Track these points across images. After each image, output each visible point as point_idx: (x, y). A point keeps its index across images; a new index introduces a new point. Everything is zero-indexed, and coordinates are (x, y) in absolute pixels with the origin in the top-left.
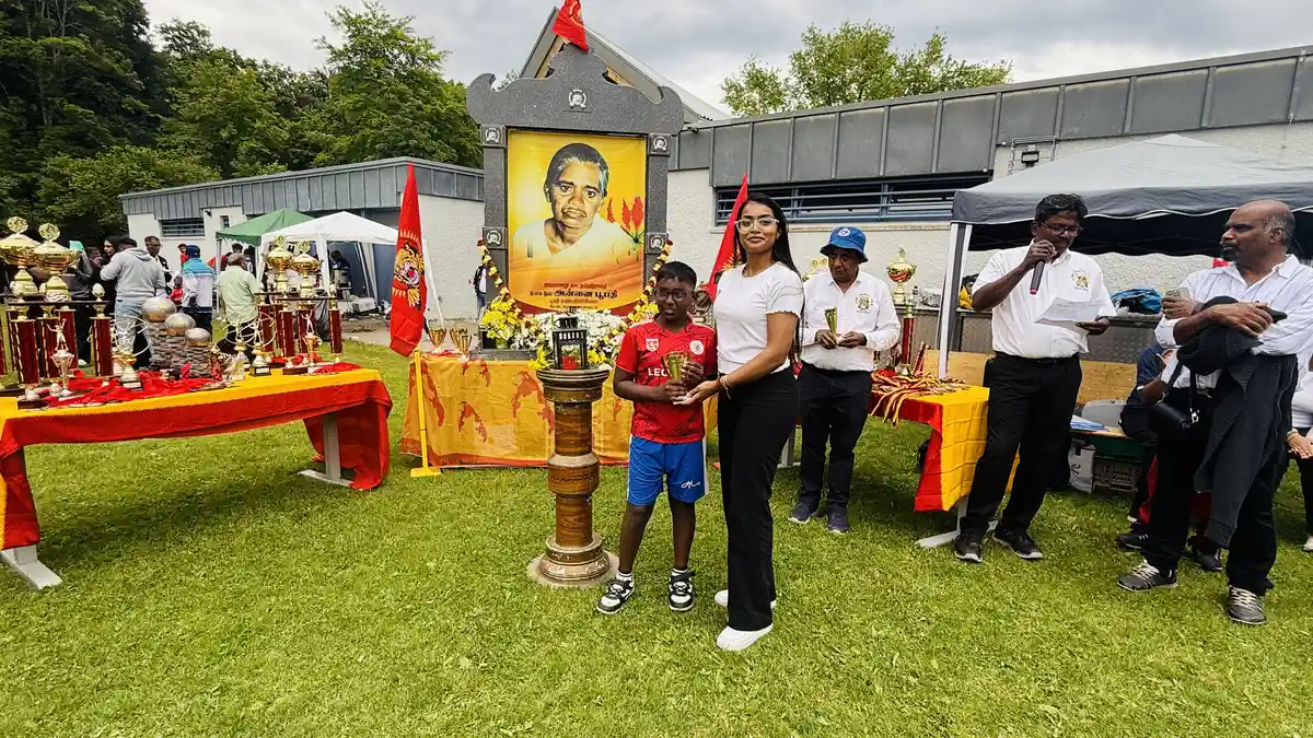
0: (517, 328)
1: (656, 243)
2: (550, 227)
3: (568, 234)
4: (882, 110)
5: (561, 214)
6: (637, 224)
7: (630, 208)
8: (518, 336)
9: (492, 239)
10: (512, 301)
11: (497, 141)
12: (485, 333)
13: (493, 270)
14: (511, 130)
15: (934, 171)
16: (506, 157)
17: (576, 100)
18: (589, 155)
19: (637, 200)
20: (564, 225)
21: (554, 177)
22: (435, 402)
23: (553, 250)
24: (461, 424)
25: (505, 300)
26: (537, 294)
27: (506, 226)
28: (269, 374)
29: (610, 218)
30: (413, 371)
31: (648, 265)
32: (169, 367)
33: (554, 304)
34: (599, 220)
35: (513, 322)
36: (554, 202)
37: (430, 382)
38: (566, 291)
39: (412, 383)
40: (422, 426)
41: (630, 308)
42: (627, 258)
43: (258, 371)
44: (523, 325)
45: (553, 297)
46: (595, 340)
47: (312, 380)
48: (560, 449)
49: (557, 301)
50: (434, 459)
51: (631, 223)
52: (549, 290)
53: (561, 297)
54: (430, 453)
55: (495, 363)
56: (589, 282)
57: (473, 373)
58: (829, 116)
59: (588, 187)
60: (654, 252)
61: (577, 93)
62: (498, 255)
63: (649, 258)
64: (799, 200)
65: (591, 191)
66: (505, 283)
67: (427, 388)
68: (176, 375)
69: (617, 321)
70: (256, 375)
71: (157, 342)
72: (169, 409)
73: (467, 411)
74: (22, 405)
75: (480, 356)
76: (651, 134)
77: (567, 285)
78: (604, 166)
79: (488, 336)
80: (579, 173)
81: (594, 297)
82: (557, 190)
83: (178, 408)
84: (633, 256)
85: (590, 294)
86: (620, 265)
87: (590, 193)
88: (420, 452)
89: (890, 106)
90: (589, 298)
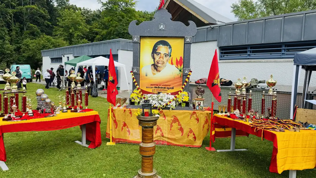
0: (141, 99)
1: (186, 72)
2: (153, 66)
3: (159, 69)
4: (282, 18)
5: (156, 62)
6: (181, 66)
7: (179, 60)
8: (141, 101)
9: (135, 71)
10: (140, 90)
11: (137, 41)
12: (131, 100)
13: (135, 80)
14: (142, 37)
15: (302, 40)
16: (140, 46)
17: (162, 27)
18: (166, 44)
19: (181, 58)
20: (157, 66)
21: (155, 51)
22: (115, 121)
23: (154, 74)
24: (122, 129)
25: (138, 90)
26: (148, 88)
27: (140, 67)
28: (67, 112)
29: (172, 64)
30: (109, 111)
31: (184, 78)
32: (41, 109)
33: (154, 91)
34: (168, 64)
35: (139, 96)
36: (154, 59)
37: (114, 115)
38: (158, 87)
39: (109, 115)
40: (111, 129)
41: (177, 93)
42: (178, 76)
43: (64, 111)
44: (143, 97)
45: (153, 89)
46: (165, 103)
47: (79, 114)
48: (143, 141)
49: (155, 90)
50: (114, 140)
51: (179, 65)
52: (152, 86)
53: (156, 89)
54: (113, 138)
55: (133, 110)
56: (165, 84)
57: (127, 112)
58: (261, 21)
59: (165, 54)
60: (185, 75)
61: (162, 25)
62: (136, 76)
63: (184, 77)
64: (250, 51)
65: (166, 55)
66: (138, 84)
67: (113, 117)
68: (42, 111)
69: (173, 97)
70: (63, 112)
71: (39, 102)
72: (39, 122)
73: (125, 125)
74: (4, 120)
75: (130, 107)
76: (185, 37)
77: (157, 85)
78: (170, 47)
79: (132, 101)
80: (163, 49)
81: (166, 89)
82: (155, 55)
83: (41, 122)
84: (179, 76)
85: (165, 88)
86: (175, 79)
87: (166, 56)
88: (110, 138)
89: (284, 17)
90: (165, 89)
